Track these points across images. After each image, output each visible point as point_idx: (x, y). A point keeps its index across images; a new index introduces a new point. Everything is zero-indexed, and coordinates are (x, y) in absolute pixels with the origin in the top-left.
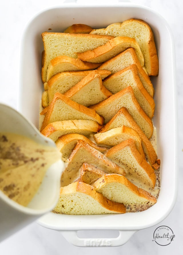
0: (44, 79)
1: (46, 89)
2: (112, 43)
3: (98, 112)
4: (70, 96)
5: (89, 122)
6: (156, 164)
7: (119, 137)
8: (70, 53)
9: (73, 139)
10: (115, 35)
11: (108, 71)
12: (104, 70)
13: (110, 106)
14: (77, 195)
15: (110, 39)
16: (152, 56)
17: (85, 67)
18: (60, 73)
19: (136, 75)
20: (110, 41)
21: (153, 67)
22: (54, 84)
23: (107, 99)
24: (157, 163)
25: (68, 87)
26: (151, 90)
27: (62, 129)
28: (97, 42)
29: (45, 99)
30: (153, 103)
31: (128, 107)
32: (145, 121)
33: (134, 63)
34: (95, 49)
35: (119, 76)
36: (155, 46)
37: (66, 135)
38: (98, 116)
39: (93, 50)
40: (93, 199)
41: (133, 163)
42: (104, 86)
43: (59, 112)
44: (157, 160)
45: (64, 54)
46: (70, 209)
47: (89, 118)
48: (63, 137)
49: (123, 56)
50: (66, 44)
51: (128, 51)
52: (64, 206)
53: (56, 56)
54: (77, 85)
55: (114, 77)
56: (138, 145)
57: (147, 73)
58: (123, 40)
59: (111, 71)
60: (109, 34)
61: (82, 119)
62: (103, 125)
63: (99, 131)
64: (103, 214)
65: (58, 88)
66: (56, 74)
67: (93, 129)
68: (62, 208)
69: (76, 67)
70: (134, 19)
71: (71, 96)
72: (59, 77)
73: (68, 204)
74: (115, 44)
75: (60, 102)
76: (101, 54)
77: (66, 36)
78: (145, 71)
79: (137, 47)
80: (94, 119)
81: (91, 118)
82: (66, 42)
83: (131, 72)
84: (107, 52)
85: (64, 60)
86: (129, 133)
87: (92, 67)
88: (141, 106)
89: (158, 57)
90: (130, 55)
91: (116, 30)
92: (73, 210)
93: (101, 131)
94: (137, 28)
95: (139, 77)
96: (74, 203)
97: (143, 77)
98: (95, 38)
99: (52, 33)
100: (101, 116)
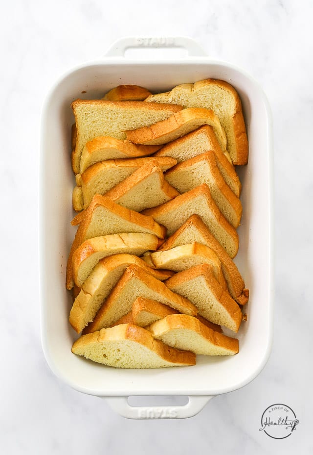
0: (76, 169)
1: (79, 184)
2: (178, 118)
3: (157, 220)
4: (115, 199)
5: (144, 236)
6: (243, 296)
7: (188, 260)
8: (115, 131)
9: (120, 264)
10: (183, 104)
11: (173, 158)
12: (166, 156)
13: (175, 213)
14: (126, 344)
15: (176, 112)
16: (238, 136)
17: (138, 153)
18: (100, 164)
19: (214, 167)
20: (175, 114)
21: (239, 153)
22: (91, 180)
23: (171, 202)
24: (245, 295)
25: (112, 184)
26: (236, 187)
27: (104, 249)
28: (156, 116)
29: (77, 199)
30: (238, 207)
31: (201, 214)
32: (227, 234)
33: (212, 150)
34: (153, 125)
35: (189, 167)
36: (243, 120)
37: (111, 256)
38: (157, 226)
39: (149, 127)
40: (148, 350)
41: (208, 297)
42: (167, 181)
43: (100, 222)
44: (244, 289)
45: (106, 133)
46: (116, 360)
47: (144, 230)
48: (106, 260)
49: (194, 138)
50: (109, 119)
51: (202, 132)
52: (107, 355)
53: (93, 136)
54: (126, 181)
55: (181, 169)
56: (216, 271)
57: (230, 161)
58: (195, 114)
59: (176, 159)
60: (173, 101)
61: (134, 232)
62: (165, 238)
63: (159, 248)
64: (162, 368)
65: (97, 186)
66: (95, 164)
67: (150, 246)
68: (104, 358)
69: (124, 154)
70: (213, 80)
71: (118, 197)
72: (99, 171)
73: (113, 353)
74: (183, 121)
75: (101, 210)
76: (161, 134)
77: (110, 107)
78: (228, 158)
79: (216, 124)
80: (151, 231)
81: (148, 231)
82: (110, 116)
83: (207, 163)
84: (171, 132)
85: (106, 144)
86: (203, 255)
87: (148, 153)
88: (222, 211)
89: (247, 136)
90: (205, 138)
91: (185, 96)
92: (119, 362)
93: (163, 248)
94: (217, 94)
95: (219, 169)
96: (121, 353)
97: (224, 169)
98: (154, 111)
99: (88, 103)
100: (161, 225)
